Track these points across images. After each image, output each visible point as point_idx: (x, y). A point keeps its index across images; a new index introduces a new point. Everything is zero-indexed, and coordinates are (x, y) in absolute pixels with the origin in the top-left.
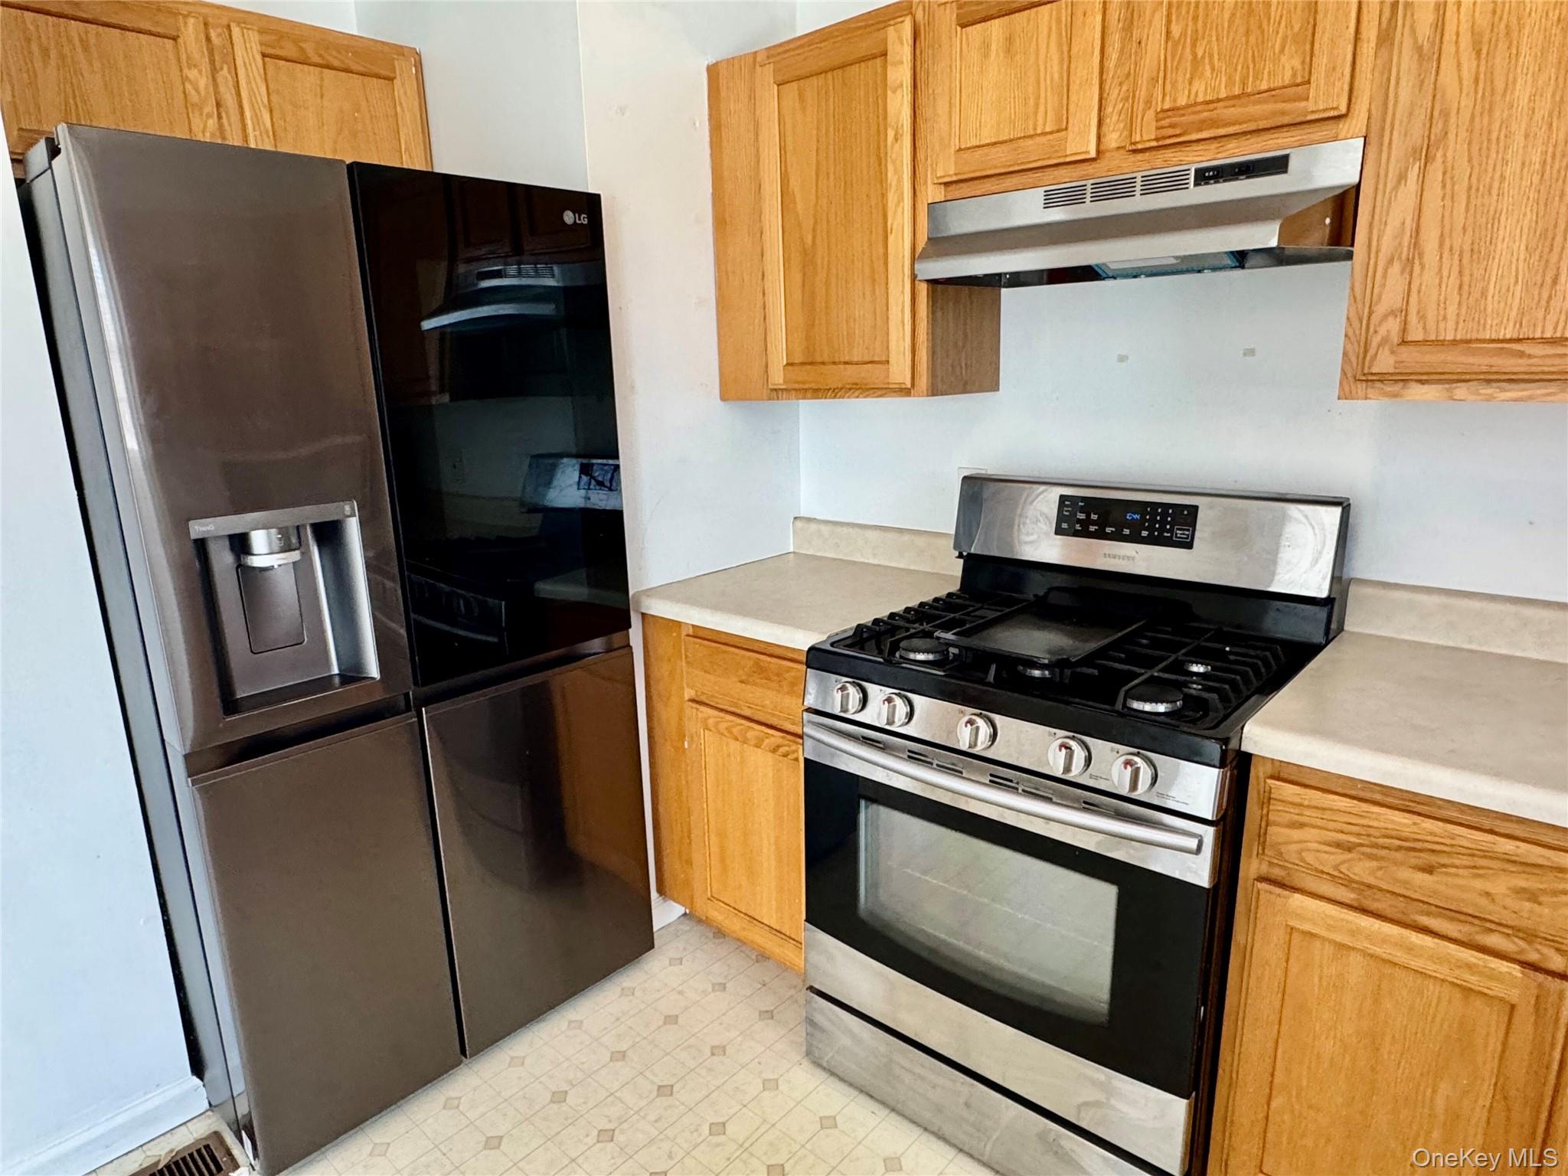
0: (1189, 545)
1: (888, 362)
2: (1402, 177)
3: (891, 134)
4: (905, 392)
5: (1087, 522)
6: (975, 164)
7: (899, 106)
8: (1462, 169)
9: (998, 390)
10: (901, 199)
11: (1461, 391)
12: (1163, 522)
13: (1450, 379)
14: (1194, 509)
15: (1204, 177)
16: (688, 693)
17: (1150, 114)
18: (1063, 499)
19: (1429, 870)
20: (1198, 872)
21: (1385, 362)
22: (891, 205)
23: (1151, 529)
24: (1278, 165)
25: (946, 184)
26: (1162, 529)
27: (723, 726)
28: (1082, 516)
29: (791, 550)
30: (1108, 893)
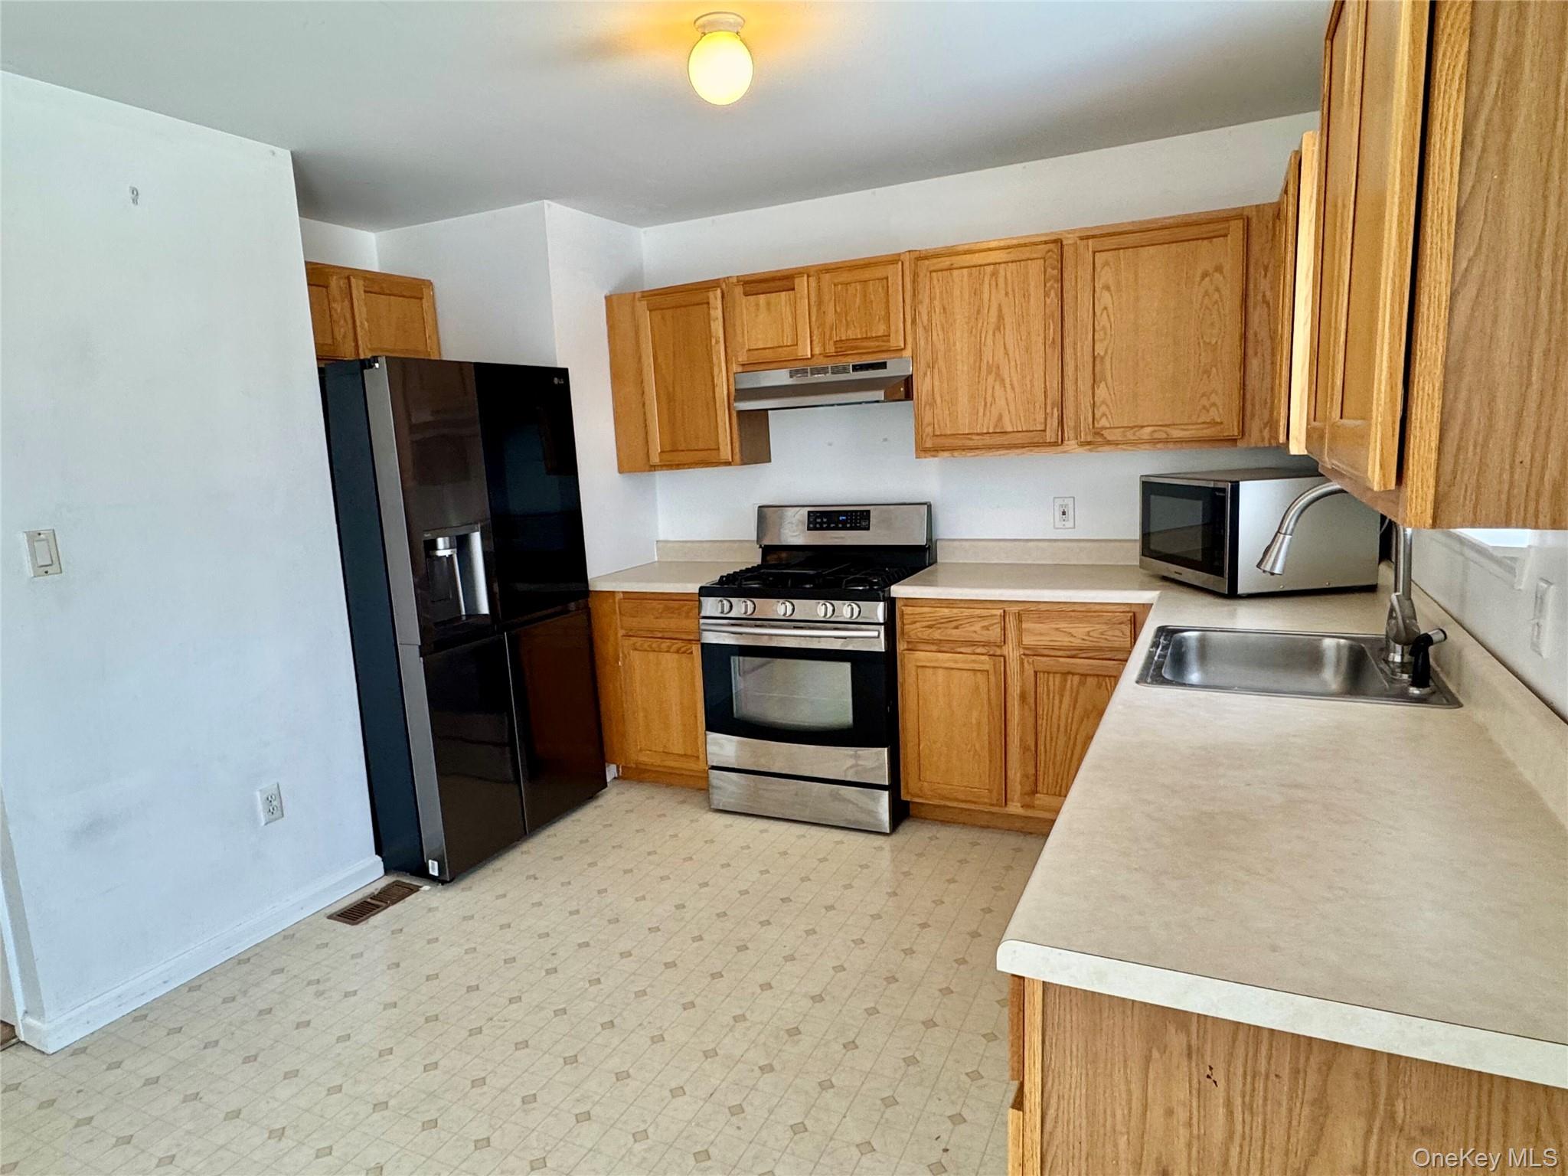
0: (868, 529)
1: (718, 449)
2: (925, 374)
3: (714, 341)
4: (728, 464)
5: (821, 523)
6: (756, 357)
7: (717, 328)
8: (944, 371)
9: (770, 461)
10: (721, 371)
11: (956, 454)
12: (856, 519)
13: (952, 449)
14: (868, 512)
15: (856, 368)
16: (621, 632)
17: (832, 342)
18: (809, 512)
19: (956, 628)
20: (880, 646)
21: (929, 444)
22: (716, 373)
23: (851, 523)
24: (883, 365)
25: (743, 365)
26: (856, 523)
27: (646, 646)
28: (819, 520)
29: (656, 559)
30: (847, 667)
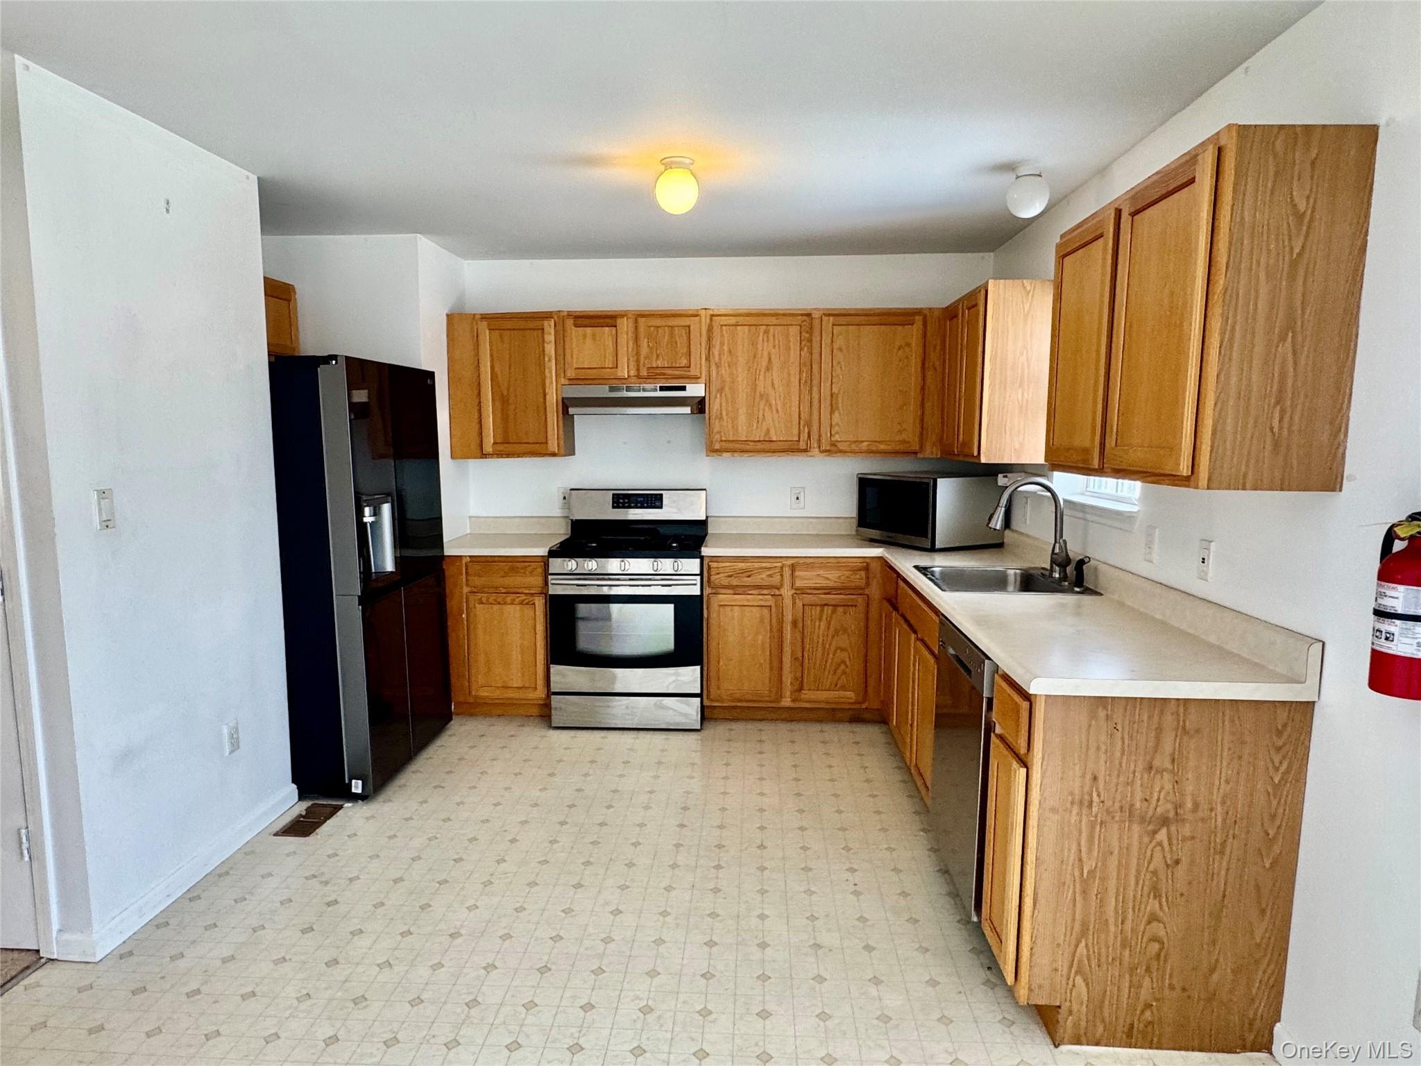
0: (661, 507)
1: (547, 443)
2: (716, 397)
3: (546, 359)
4: (554, 455)
5: (624, 503)
6: (582, 374)
7: (550, 349)
8: (729, 396)
9: (574, 454)
10: (552, 383)
11: (736, 454)
12: (652, 500)
13: (733, 451)
14: (661, 495)
15: (662, 389)
16: (466, 590)
17: (645, 369)
18: (614, 495)
19: (749, 576)
21: (717, 446)
22: (547, 384)
23: (647, 503)
24: (683, 388)
25: (570, 379)
26: (652, 503)
27: (491, 600)
28: (621, 501)
29: (469, 532)
30: (671, 606)
